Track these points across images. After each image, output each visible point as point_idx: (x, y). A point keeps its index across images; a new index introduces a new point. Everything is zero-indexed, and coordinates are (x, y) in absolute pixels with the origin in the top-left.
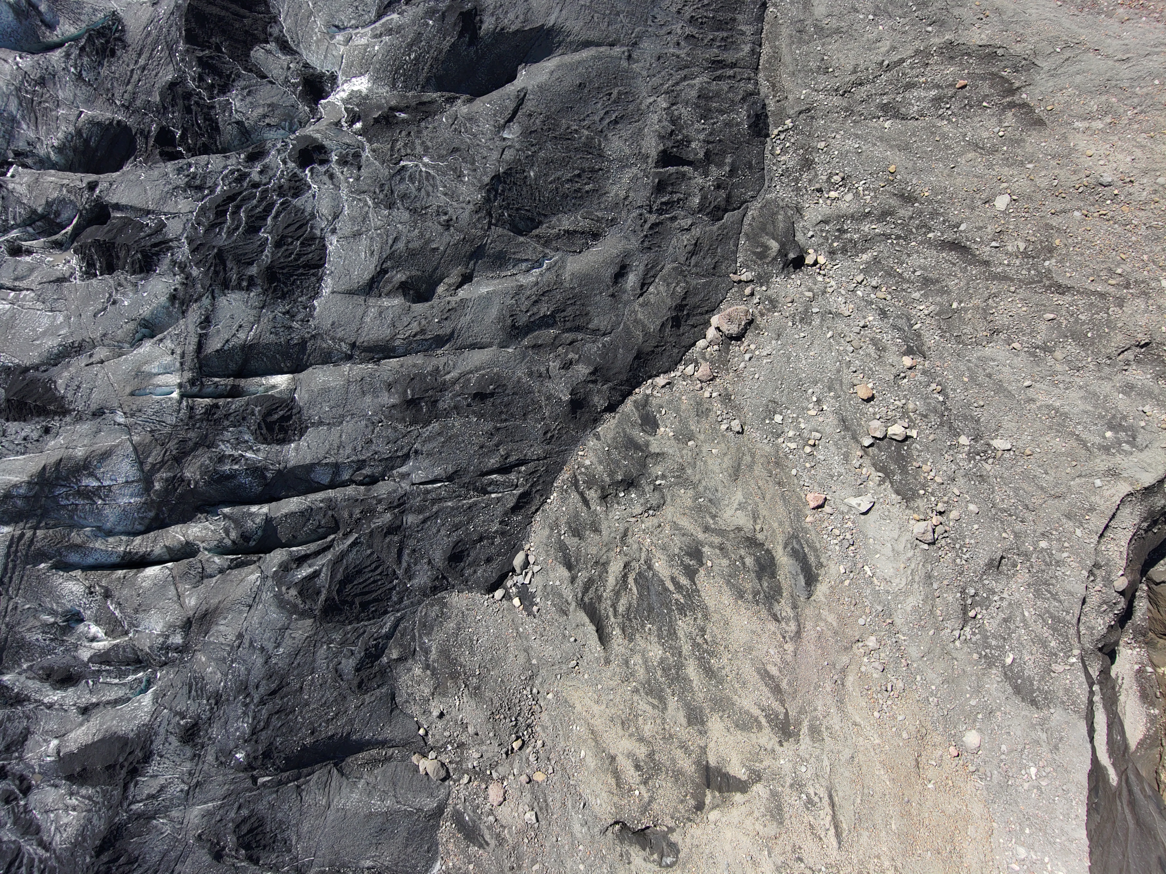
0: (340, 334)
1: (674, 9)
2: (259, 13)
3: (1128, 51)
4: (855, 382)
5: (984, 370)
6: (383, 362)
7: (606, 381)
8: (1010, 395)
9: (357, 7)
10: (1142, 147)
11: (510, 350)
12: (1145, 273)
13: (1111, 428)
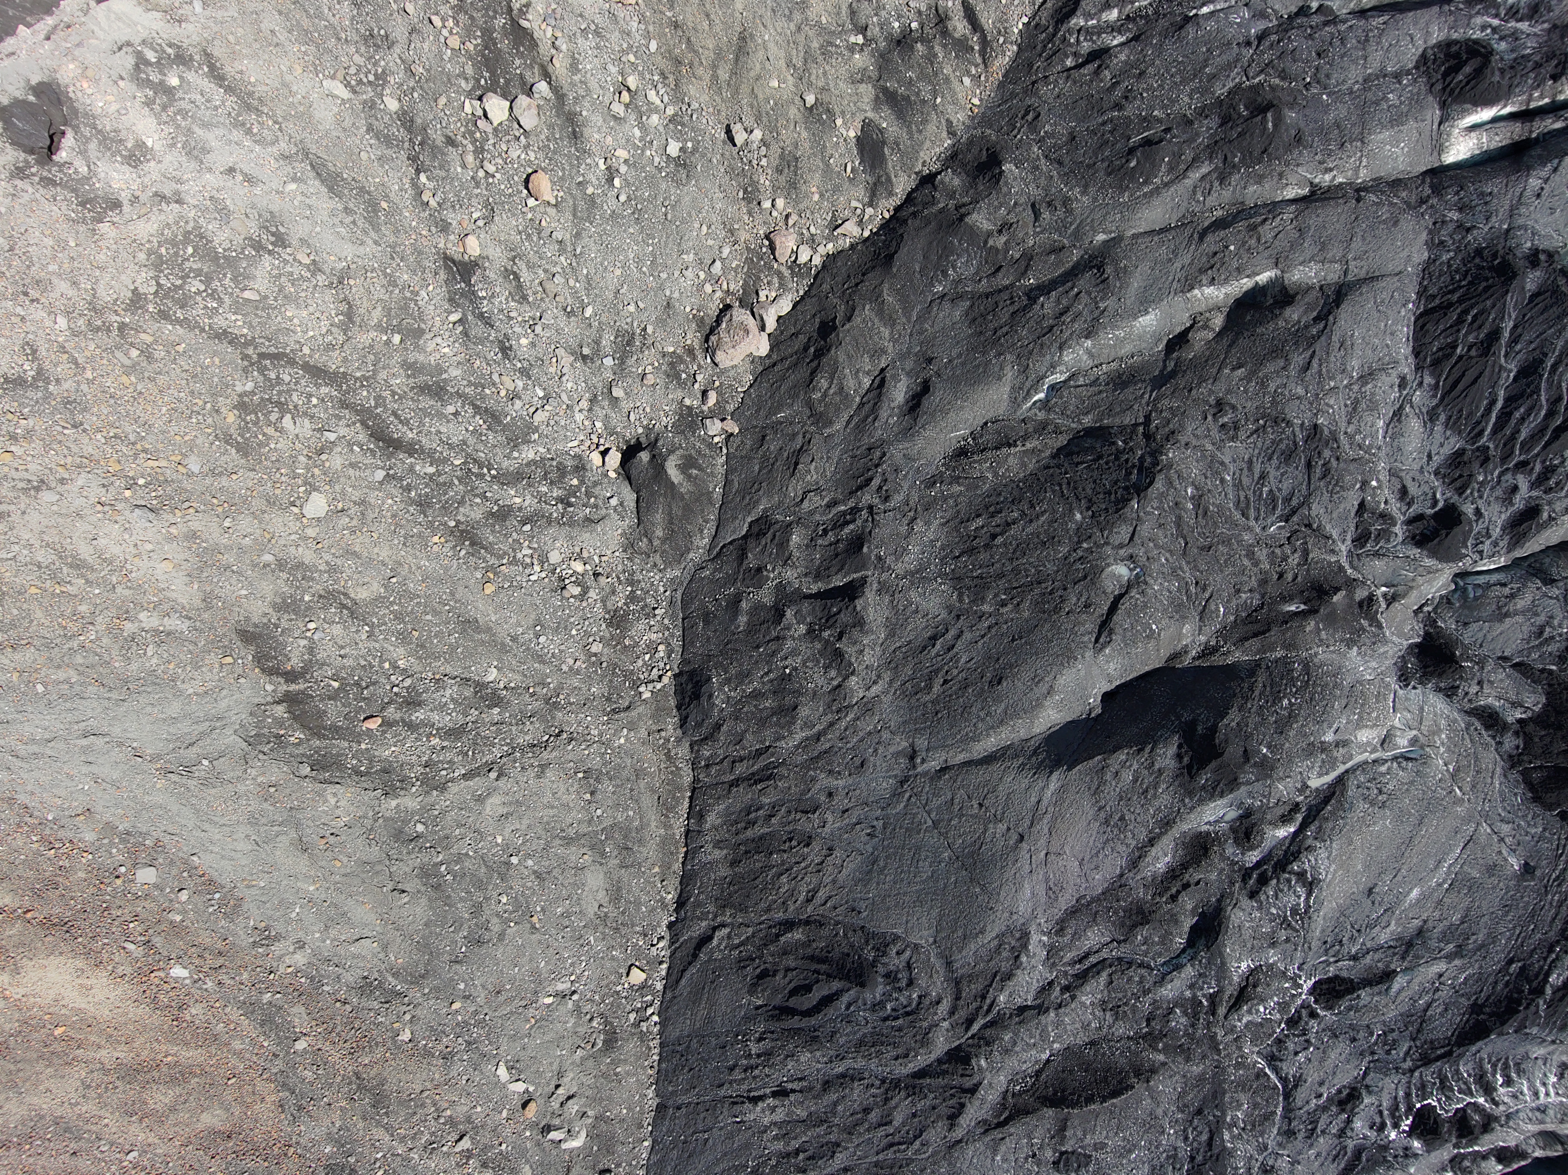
0: (1384, 212)
1: (837, 853)
2: (1541, 767)
3: (85, 750)
4: (552, 211)
5: (354, 222)
6: (1306, 191)
7: (942, 211)
8: (318, 168)
9: (1381, 792)
10: (78, 565)
11: (1101, 237)
12: (92, 346)
13: (169, 91)
